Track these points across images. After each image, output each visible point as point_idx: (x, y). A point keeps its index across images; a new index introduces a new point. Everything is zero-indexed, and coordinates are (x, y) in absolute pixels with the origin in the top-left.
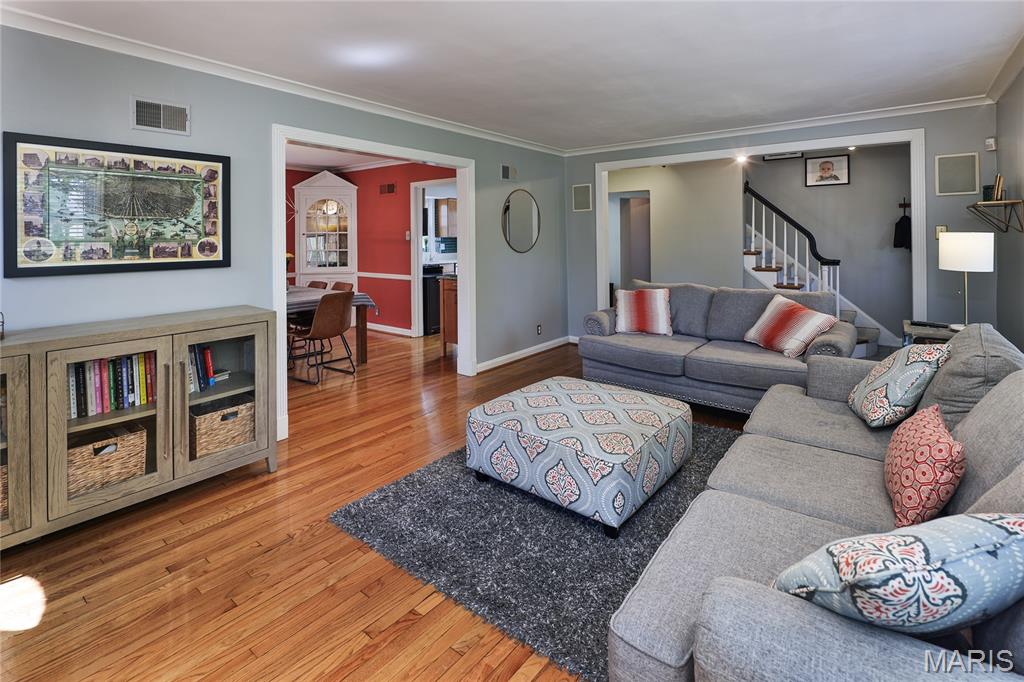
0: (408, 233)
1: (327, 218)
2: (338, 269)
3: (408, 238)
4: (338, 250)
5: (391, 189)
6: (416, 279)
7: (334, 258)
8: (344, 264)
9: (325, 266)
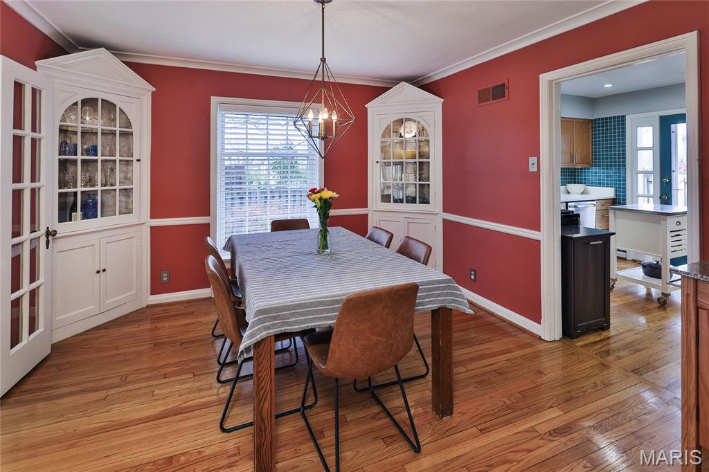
0: (533, 160)
1: (403, 143)
2: (417, 207)
3: (533, 169)
4: (418, 182)
5: (499, 92)
6: (549, 238)
7: (411, 191)
8: (425, 201)
9: (401, 201)
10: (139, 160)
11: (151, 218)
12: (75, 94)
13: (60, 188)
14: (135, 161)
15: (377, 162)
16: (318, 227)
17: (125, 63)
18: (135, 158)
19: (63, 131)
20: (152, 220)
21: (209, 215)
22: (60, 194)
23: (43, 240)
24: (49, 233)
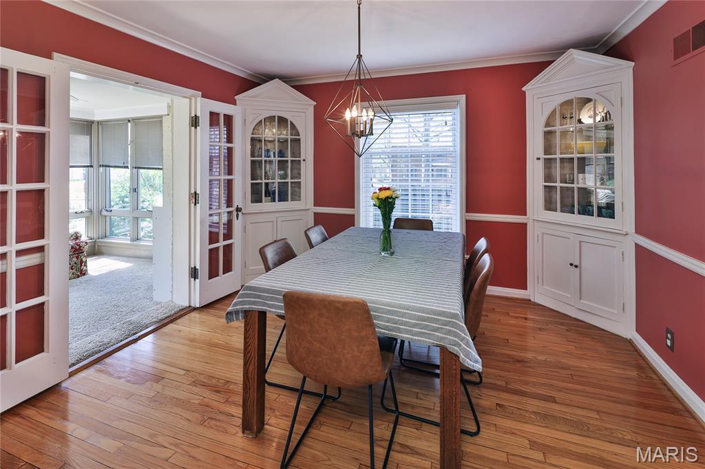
10: (304, 160)
11: (315, 206)
12: (260, 115)
13: (252, 180)
14: (302, 161)
15: (539, 159)
16: (458, 231)
17: (293, 87)
18: (302, 159)
19: (254, 141)
20: (315, 208)
21: (354, 208)
22: (252, 184)
23: (235, 213)
24: (238, 210)
